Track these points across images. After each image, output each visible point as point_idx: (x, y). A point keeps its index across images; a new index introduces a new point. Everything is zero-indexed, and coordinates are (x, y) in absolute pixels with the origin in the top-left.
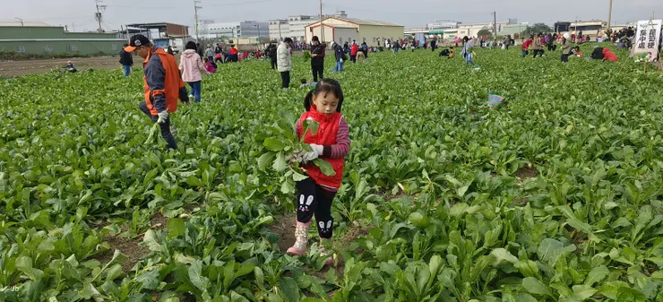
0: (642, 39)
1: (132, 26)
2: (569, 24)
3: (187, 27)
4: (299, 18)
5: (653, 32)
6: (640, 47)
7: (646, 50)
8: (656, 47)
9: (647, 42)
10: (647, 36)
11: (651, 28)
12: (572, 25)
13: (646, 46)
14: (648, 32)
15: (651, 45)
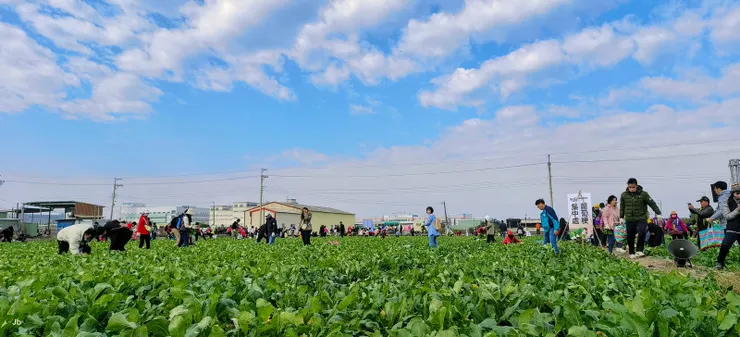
0: (575, 213)
1: (32, 204)
2: (519, 221)
3: (101, 208)
4: (245, 205)
5: (584, 206)
6: (574, 223)
7: (581, 225)
8: (590, 221)
9: (580, 216)
10: (579, 210)
11: (581, 201)
12: (522, 222)
13: (580, 221)
14: (579, 206)
15: (585, 220)
